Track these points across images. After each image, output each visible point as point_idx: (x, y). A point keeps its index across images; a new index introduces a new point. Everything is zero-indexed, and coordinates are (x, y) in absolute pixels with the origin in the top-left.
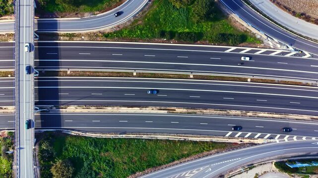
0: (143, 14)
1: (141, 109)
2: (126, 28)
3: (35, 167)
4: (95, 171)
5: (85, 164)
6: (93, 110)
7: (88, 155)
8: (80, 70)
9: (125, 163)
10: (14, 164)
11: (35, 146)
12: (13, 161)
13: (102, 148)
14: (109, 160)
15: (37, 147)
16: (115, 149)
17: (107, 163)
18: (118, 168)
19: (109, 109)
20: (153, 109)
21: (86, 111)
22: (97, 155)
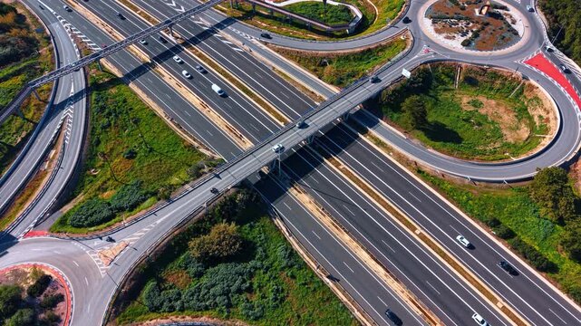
0: (486, 187)
1: (386, 276)
2: (451, 182)
3: (205, 205)
4: (251, 284)
5: (252, 263)
6: (326, 221)
7: (267, 257)
8: (355, 175)
9: (299, 317)
10: (191, 183)
11: (232, 187)
12: (194, 180)
13: (291, 266)
14: (283, 290)
15: (232, 191)
16: (305, 284)
17: (278, 290)
18: (282, 312)
19: (346, 238)
20: (403, 292)
21: (317, 214)
22: (276, 269)
